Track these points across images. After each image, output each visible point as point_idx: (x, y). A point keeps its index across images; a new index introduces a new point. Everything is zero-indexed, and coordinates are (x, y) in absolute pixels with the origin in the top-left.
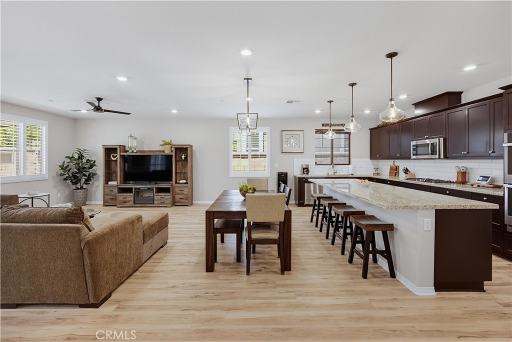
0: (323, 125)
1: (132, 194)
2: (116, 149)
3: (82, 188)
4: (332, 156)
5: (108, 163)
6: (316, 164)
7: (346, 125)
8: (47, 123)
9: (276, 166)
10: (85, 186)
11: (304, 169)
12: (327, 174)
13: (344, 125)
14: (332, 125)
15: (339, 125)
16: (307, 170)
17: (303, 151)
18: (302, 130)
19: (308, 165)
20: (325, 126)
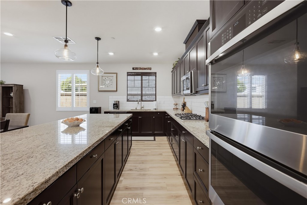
0: (133, 69)
4: (142, 95)
6: (128, 100)
7: (152, 69)
9: (95, 102)
11: (114, 104)
12: (135, 109)
13: (150, 69)
14: (141, 69)
15: (146, 68)
16: (116, 105)
17: (116, 90)
18: (116, 73)
19: (119, 102)
20: (135, 69)
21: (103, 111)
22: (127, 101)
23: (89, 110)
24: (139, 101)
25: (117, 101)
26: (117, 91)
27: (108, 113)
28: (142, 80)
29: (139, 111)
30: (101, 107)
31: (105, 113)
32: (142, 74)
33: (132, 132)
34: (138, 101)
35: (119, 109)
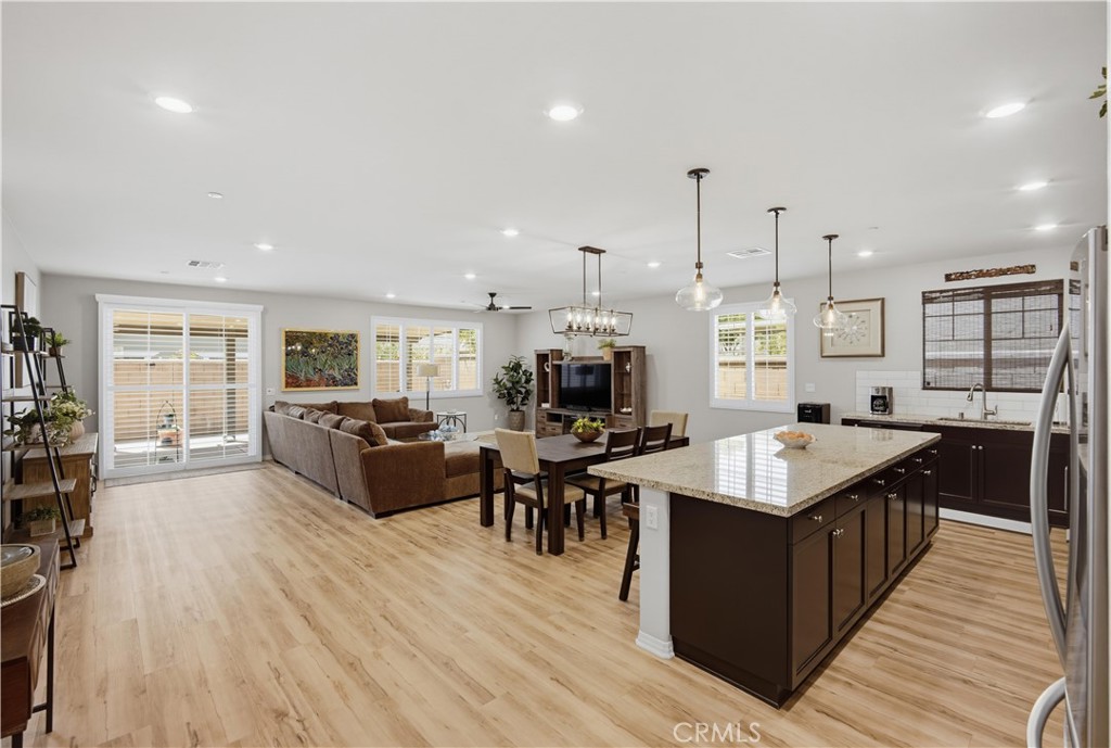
0: (948, 278)
1: (561, 425)
2: (547, 355)
3: (518, 410)
4: (988, 363)
5: (542, 375)
6: (926, 386)
7: (1038, 269)
8: (481, 325)
9: (810, 388)
10: (522, 408)
11: (874, 398)
12: (957, 416)
13: (1030, 269)
14: (981, 274)
15: (1009, 270)
16: (882, 401)
17: (879, 352)
18: (878, 300)
19: (891, 389)
20: (957, 279)
21: (836, 416)
22: (924, 388)
23: (794, 411)
24: (975, 390)
25: (884, 388)
26: (883, 355)
27: (853, 425)
28: (988, 314)
29: (972, 425)
30: (829, 405)
31: (846, 422)
32: (988, 294)
33: (938, 491)
34: (969, 390)
35: (890, 413)
